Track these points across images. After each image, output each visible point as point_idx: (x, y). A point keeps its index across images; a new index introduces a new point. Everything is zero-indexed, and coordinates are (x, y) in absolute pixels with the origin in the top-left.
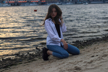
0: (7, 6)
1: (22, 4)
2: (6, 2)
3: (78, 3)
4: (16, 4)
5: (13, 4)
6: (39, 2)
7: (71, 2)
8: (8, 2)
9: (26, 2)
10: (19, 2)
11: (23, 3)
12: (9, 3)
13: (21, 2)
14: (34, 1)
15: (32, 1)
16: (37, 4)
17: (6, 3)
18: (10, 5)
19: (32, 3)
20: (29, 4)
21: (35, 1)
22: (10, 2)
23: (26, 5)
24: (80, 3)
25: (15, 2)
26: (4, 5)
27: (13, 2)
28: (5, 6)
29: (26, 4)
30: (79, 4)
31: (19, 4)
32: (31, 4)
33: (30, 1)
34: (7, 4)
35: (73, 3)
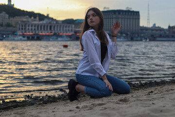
0: (21, 40)
1: (45, 38)
2: (19, 33)
3: (135, 39)
4: (36, 37)
5: (31, 37)
6: (72, 35)
7: (124, 37)
8: (23, 34)
9: (52, 35)
10: (41, 34)
11: (46, 35)
12: (24, 36)
13: (44, 34)
14: (64, 34)
15: (61, 34)
16: (69, 39)
17: (20, 35)
18: (26, 38)
19: (61, 36)
20: (57, 39)
21: (67, 34)
22: (25, 34)
23: (51, 40)
24: (139, 39)
25: (34, 34)
26: (16, 38)
27: (31, 33)
28: (18, 40)
29: (52, 38)
30: (137, 40)
31: (40, 38)
32: (59, 39)
33: (57, 34)
34: (21, 37)
35: (127, 38)
